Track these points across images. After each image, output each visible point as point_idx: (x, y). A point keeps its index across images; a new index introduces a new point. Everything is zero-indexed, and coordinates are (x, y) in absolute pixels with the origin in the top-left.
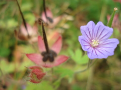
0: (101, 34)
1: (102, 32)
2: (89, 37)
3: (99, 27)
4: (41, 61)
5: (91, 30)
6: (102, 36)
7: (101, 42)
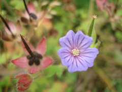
0: (81, 43)
1: (82, 41)
2: (70, 46)
3: (79, 36)
4: (27, 64)
5: (71, 40)
6: (82, 45)
7: (81, 51)
